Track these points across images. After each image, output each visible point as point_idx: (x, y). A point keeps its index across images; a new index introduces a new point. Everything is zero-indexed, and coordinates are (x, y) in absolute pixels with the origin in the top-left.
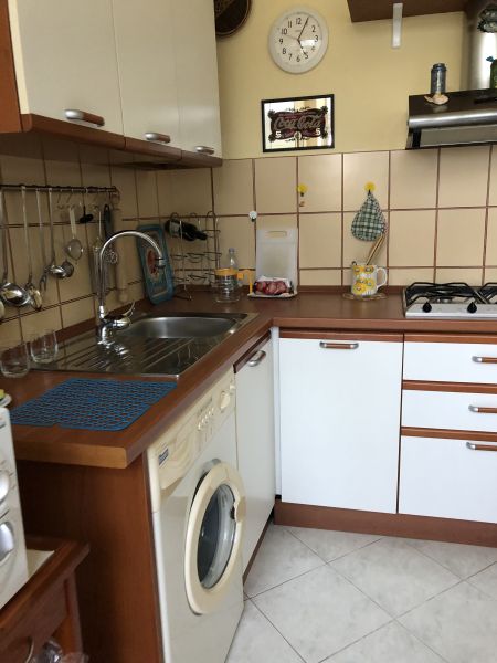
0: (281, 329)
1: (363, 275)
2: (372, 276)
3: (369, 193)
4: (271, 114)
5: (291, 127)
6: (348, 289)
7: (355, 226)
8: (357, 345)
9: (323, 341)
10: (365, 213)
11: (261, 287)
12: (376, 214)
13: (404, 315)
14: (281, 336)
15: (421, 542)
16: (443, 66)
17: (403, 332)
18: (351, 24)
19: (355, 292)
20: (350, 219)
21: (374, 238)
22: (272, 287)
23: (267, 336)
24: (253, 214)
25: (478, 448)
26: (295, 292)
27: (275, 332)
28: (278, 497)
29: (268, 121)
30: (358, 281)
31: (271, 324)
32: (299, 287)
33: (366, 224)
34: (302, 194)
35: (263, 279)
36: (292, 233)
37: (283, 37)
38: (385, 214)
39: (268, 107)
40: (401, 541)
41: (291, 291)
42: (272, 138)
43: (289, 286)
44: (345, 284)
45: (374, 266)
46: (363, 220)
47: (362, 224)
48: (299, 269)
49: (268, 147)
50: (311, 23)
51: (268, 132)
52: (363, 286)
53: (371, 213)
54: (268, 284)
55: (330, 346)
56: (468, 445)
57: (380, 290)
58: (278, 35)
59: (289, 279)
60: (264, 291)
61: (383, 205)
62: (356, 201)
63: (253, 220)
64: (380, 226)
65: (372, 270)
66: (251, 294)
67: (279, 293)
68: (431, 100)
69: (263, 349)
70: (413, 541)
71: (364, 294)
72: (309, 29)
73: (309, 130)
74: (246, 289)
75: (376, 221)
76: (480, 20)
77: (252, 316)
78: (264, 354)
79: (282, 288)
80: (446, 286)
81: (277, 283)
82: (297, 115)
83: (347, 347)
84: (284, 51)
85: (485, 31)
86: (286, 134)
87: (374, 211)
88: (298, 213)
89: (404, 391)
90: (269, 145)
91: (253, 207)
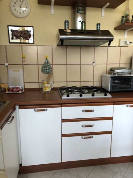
0: (19, 106)
1: (46, 85)
2: (49, 85)
3: (46, 59)
4: (11, 30)
5: (19, 35)
6: (41, 89)
7: (42, 69)
8: (47, 109)
9: (35, 109)
10: (45, 65)
11: (11, 90)
12: (49, 65)
13: (61, 98)
14: (20, 108)
15: (69, 169)
16: (68, 21)
17: (61, 104)
18: (38, 5)
19: (44, 90)
20: (40, 67)
21: (49, 73)
22: (15, 90)
23: (15, 109)
24: (7, 64)
25: (85, 138)
26: (24, 91)
27: (17, 107)
28: (21, 165)
29: (10, 33)
30: (45, 87)
31: (16, 105)
32: (25, 89)
33: (46, 68)
34: (24, 58)
35: (11, 87)
36: (21, 70)
37: (15, 5)
38: (52, 65)
39: (10, 28)
40: (63, 170)
41: (22, 90)
42: (12, 39)
43: (21, 89)
44: (40, 87)
45: (50, 82)
46: (45, 67)
47: (45, 68)
48: (24, 83)
49: (11, 42)
50: (24, 2)
51: (11, 37)
52: (46, 88)
53: (47, 65)
54: (13, 88)
55: (38, 111)
56: (82, 138)
57: (52, 89)
58: (13, 4)
59: (21, 86)
60: (12, 91)
61: (51, 63)
62: (42, 61)
63: (7, 66)
64: (50, 69)
65: (49, 83)
66: (7, 92)
67: (18, 92)
68: (65, 31)
69: (13, 115)
70: (67, 170)
71: (47, 91)
72: (23, 4)
73: (25, 37)
74: (5, 90)
75: (49, 68)
76: (77, 9)
77: (8, 102)
78: (13, 117)
79: (19, 90)
80: (71, 88)
81: (17, 88)
82: (21, 32)
83: (44, 110)
84: (15, 10)
85: (78, 13)
86: (17, 38)
87: (48, 65)
88: (23, 64)
89: (62, 123)
90: (11, 41)
91: (6, 62)
